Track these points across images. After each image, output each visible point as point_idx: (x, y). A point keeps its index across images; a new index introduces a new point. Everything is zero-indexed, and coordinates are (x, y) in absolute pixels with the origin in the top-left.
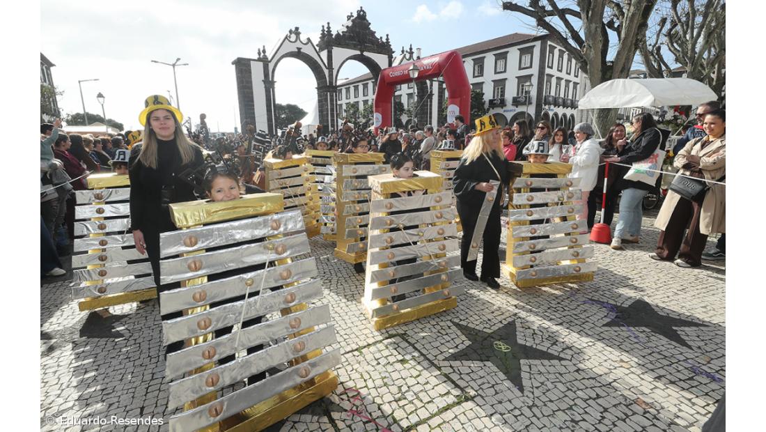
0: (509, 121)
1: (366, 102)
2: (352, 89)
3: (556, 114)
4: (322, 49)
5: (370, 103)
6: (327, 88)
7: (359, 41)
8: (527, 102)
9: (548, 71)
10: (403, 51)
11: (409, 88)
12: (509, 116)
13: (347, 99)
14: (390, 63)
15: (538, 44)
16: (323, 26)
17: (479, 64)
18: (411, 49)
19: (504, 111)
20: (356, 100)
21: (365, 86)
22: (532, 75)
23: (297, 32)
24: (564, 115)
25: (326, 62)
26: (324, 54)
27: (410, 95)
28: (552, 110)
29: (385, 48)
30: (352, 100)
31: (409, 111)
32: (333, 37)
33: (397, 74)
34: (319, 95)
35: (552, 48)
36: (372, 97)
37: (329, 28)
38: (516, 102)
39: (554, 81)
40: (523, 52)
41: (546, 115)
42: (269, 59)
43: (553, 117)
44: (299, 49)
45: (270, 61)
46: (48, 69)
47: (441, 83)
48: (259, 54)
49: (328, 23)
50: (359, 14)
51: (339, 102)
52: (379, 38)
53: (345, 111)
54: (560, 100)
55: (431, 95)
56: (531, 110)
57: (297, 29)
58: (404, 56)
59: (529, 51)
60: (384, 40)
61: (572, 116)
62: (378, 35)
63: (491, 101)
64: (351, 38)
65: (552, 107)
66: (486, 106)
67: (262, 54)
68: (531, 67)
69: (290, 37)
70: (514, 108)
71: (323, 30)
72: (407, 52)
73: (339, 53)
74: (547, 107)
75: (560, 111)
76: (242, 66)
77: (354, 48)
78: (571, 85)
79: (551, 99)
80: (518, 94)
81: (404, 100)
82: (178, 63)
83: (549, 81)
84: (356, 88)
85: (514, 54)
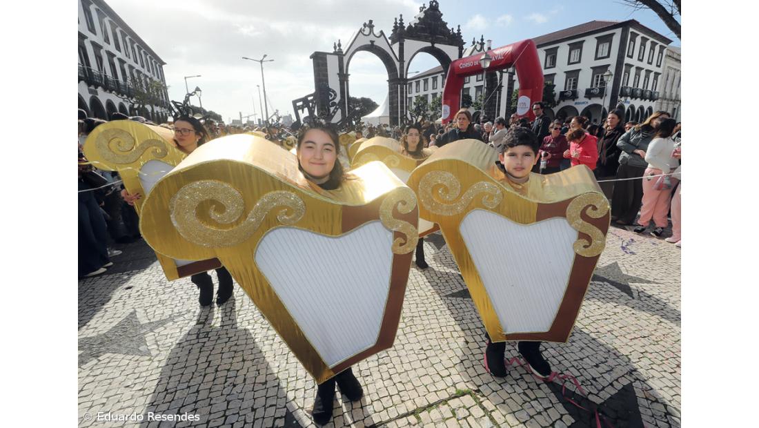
0: (580, 114)
1: (434, 95)
2: (422, 83)
3: (632, 107)
4: (394, 42)
5: (438, 96)
6: (398, 81)
7: (430, 33)
8: (601, 94)
9: (627, 60)
10: (474, 43)
11: (477, 81)
12: (580, 109)
13: (417, 92)
14: (461, 55)
15: (618, 31)
16: (396, 19)
17: (552, 55)
18: (482, 40)
19: (576, 103)
20: (426, 93)
21: (435, 79)
22: (609, 65)
23: (370, 25)
24: (642, 108)
25: (397, 54)
26: (396, 47)
27: (479, 88)
28: (629, 103)
29: (456, 40)
30: (422, 93)
31: (476, 103)
32: (406, 29)
33: (467, 65)
34: (390, 88)
35: (634, 36)
36: (440, 90)
37: (401, 20)
38: (589, 94)
39: (633, 71)
40: (601, 40)
41: (622, 107)
42: (344, 53)
43: (628, 110)
44: (372, 42)
45: (344, 55)
46: (161, 67)
47: (511, 75)
48: (335, 48)
49: (401, 16)
50: (431, 5)
51: (409, 96)
52: (450, 29)
53: (415, 104)
54: (638, 92)
55: (501, 86)
56: (605, 103)
57: (371, 22)
58: (475, 48)
59: (608, 39)
60: (455, 31)
61: (650, 109)
62: (449, 26)
63: (562, 94)
64: (423, 30)
65: (629, 99)
66: (557, 98)
67: (338, 48)
68: (608, 56)
69: (364, 30)
70: (587, 100)
71: (396, 23)
72: (478, 42)
73: (411, 45)
74: (623, 99)
75: (637, 103)
76: (319, 60)
77: (425, 40)
78: (652, 76)
79: (628, 90)
80: (592, 86)
81: (472, 93)
82: (265, 59)
83: (628, 72)
84: (426, 81)
85: (590, 43)
